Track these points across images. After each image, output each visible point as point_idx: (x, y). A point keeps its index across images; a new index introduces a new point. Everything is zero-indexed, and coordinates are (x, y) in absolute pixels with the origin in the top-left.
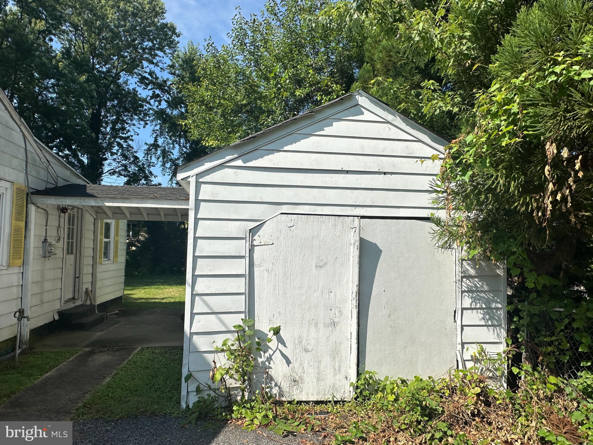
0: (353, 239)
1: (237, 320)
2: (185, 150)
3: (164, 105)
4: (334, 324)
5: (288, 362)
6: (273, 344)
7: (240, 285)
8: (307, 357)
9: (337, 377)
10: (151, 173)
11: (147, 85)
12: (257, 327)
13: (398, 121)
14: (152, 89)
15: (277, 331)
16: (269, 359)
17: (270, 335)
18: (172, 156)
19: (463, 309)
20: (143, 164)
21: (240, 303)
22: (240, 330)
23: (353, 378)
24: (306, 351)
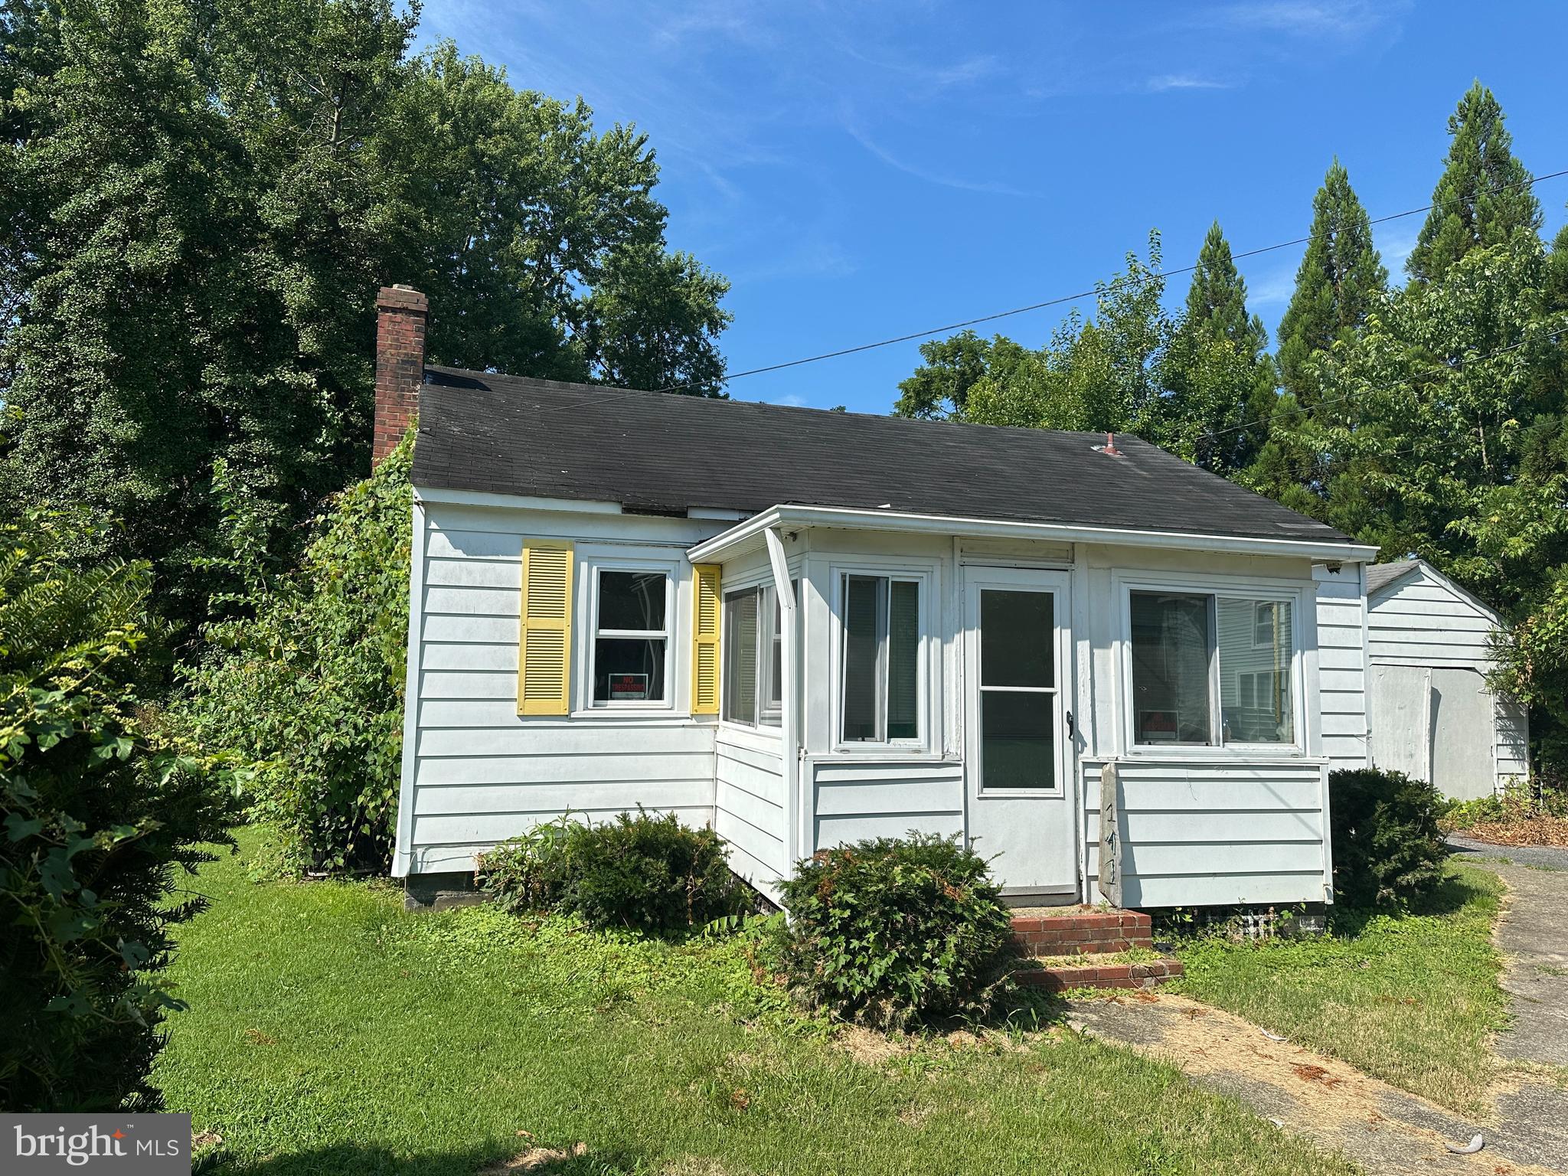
0: (1426, 686)
13: (1449, 585)
19: (1497, 745)
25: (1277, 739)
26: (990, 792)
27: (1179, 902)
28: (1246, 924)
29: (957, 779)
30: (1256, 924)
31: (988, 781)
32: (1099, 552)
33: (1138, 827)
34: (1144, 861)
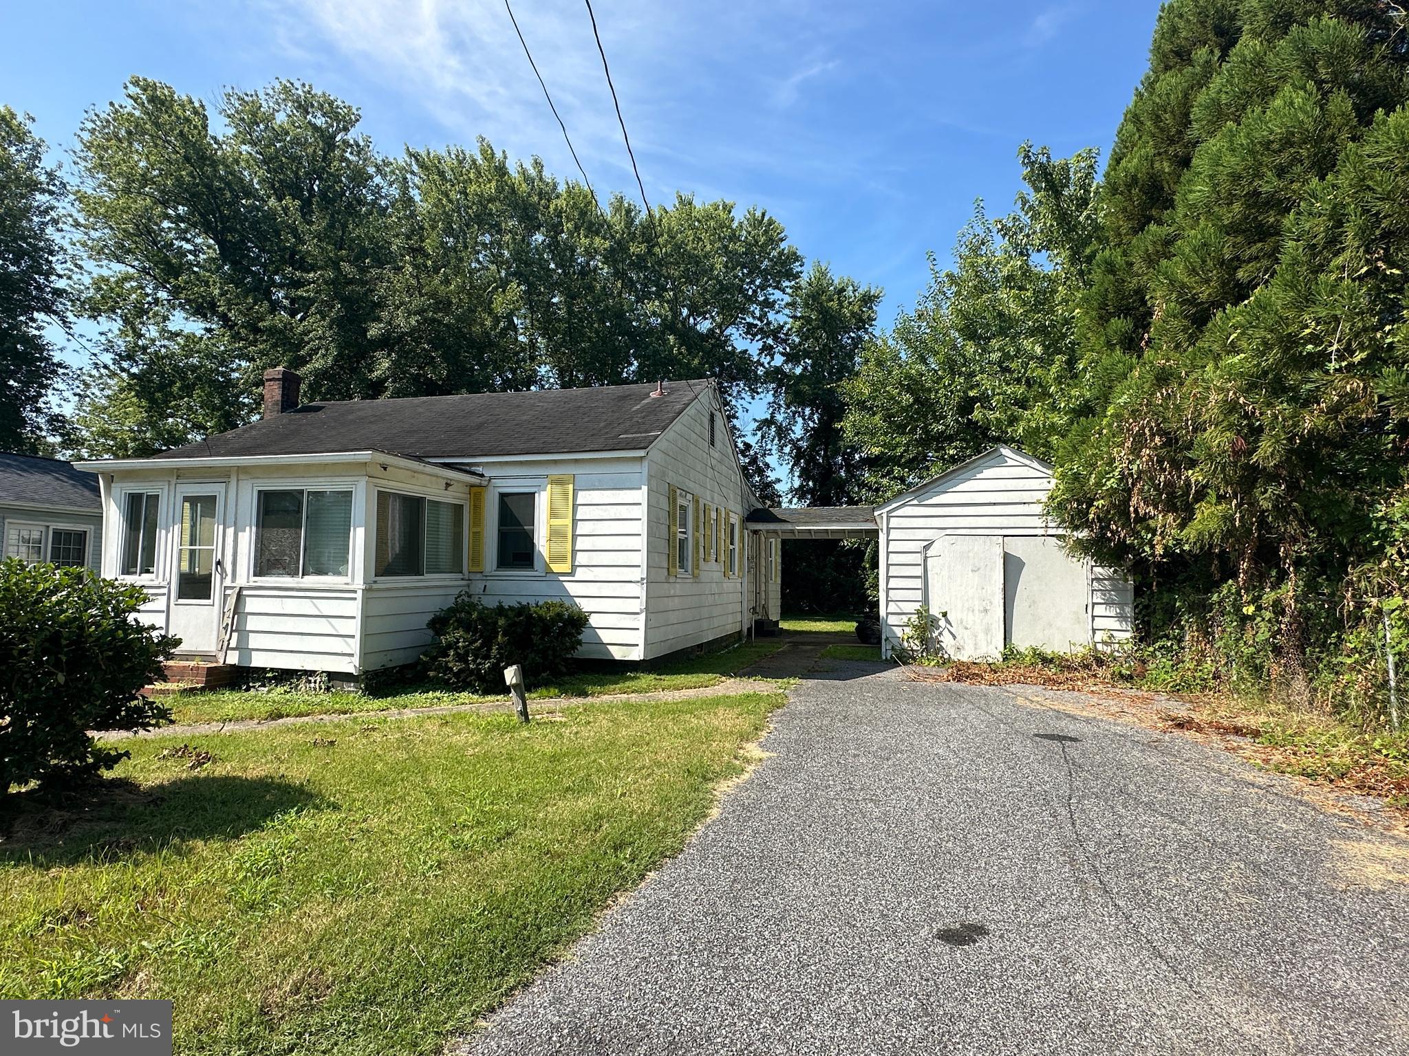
0: (999, 552)
1: (917, 606)
2: (811, 424)
3: (779, 360)
4: (986, 611)
5: (954, 637)
6: (942, 623)
7: (918, 583)
8: (967, 633)
9: (990, 647)
10: (767, 466)
11: (754, 335)
12: (931, 612)
13: (1035, 465)
14: (761, 339)
15: (945, 615)
16: (940, 634)
17: (940, 616)
18: (792, 435)
19: (1094, 604)
20: (756, 453)
21: (918, 595)
22: (918, 612)
23: (1001, 648)
24: (966, 628)
25: (339, 574)
26: (181, 601)
27: (269, 665)
28: (310, 682)
29: (164, 594)
30: (315, 682)
31: (181, 595)
32: (242, 470)
33: (252, 623)
34: (254, 641)
